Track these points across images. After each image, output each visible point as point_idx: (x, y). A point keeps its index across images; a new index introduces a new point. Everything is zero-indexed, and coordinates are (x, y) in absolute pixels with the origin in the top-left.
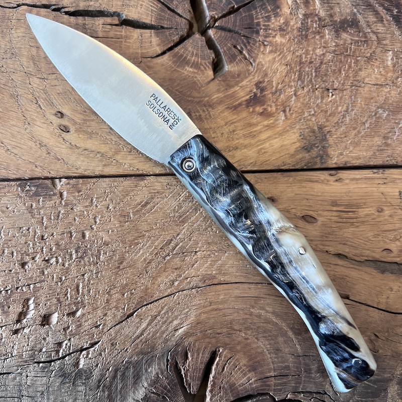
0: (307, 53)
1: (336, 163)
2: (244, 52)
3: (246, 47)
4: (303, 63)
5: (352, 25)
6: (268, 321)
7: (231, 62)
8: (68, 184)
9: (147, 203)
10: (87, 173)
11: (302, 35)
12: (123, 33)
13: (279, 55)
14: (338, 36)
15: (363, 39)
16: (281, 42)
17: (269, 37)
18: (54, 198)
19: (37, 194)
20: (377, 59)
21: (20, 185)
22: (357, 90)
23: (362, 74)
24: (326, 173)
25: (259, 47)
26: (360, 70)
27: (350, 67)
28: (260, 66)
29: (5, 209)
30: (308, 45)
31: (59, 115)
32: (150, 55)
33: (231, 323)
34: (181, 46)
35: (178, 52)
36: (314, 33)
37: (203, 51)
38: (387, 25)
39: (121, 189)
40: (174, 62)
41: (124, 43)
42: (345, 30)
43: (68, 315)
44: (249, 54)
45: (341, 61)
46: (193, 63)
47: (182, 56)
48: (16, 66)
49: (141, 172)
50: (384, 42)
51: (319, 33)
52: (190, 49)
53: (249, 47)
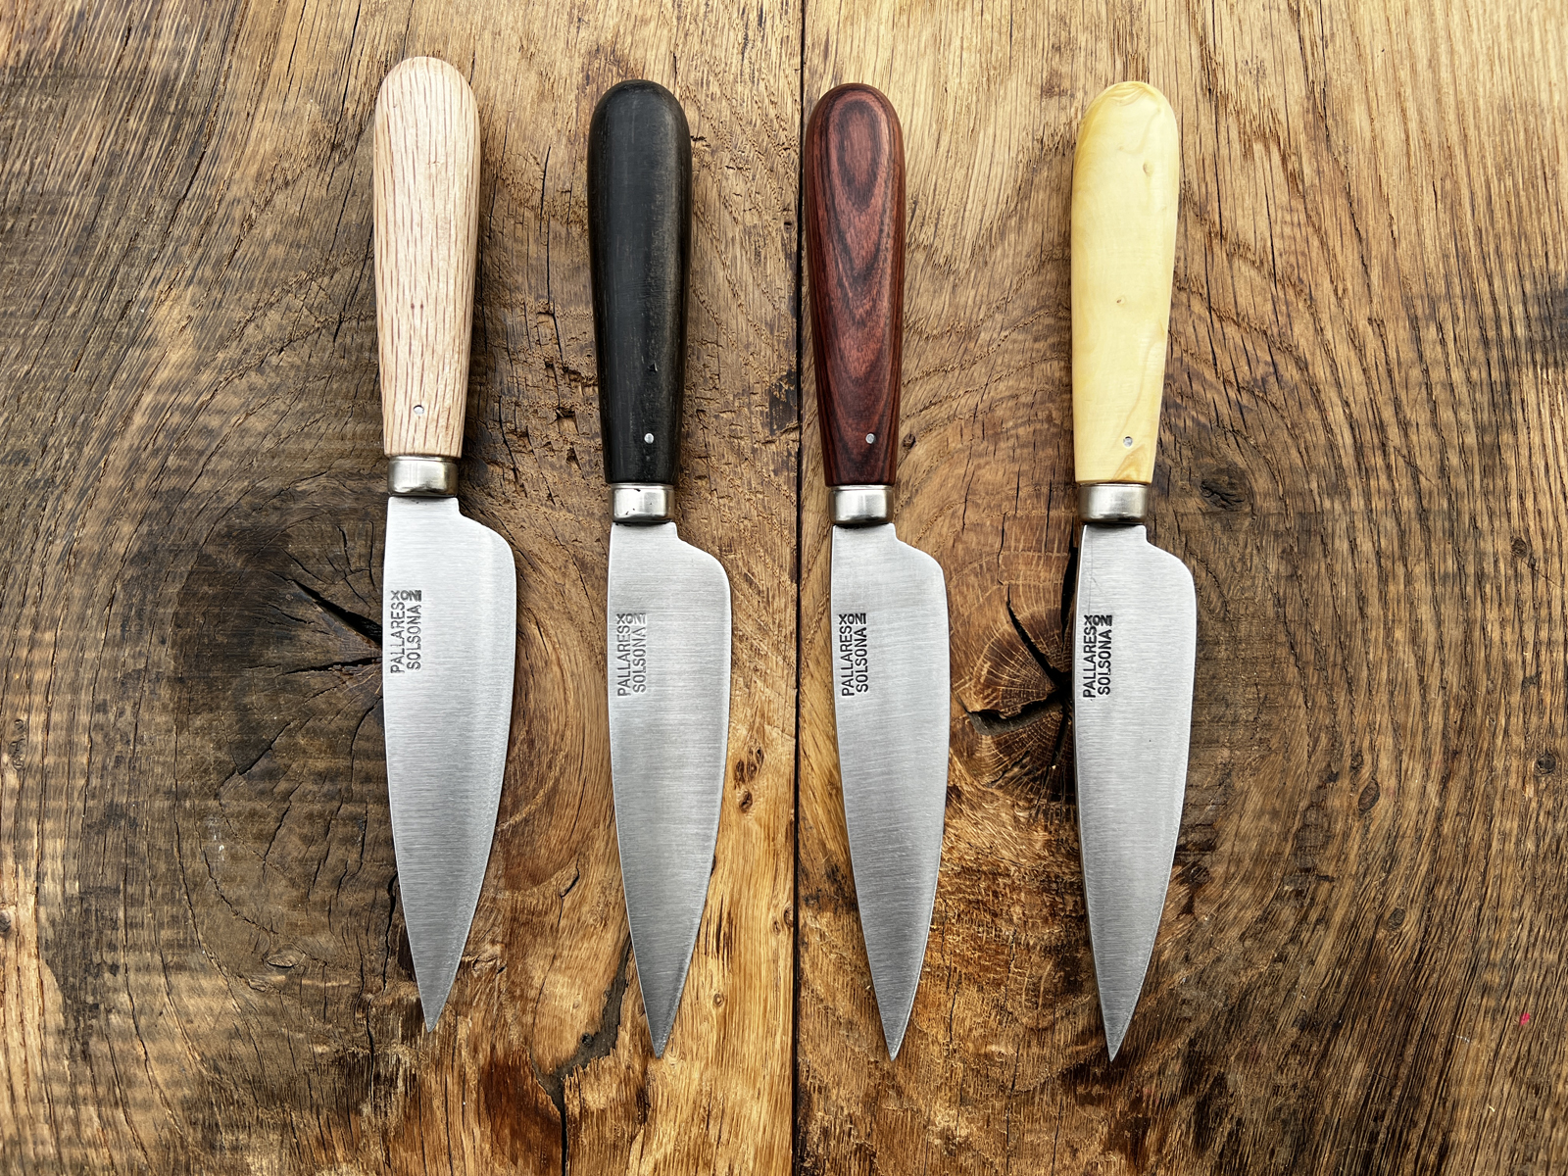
0: (1014, 888)
1: (805, 924)
2: (1016, 770)
3: (1026, 774)
4: (995, 879)
5: (1069, 982)
6: (541, 781)
7: (998, 744)
8: (789, 454)
9: (751, 583)
10: (805, 486)
11: (1050, 882)
12: (1055, 554)
13: (1010, 835)
14: (1049, 951)
15: (1040, 1002)
16: (1036, 841)
17: (1046, 819)
18: (767, 432)
19: (774, 401)
20: (1000, 1023)
21: (789, 373)
22: (942, 979)
23: (972, 992)
24: (789, 904)
25: (1026, 799)
26: (981, 989)
27: (986, 969)
28: (989, 798)
29: (752, 349)
30: (1029, 892)
31: (910, 442)
32: (1014, 601)
33: (542, 716)
34: (1030, 657)
35: (1017, 650)
36: (1053, 904)
37: (1018, 694)
38: (1069, 1051)
39: (778, 541)
40: (998, 641)
41: (1037, 554)
42: (1057, 966)
43: (572, 450)
44: (1012, 778)
45: (997, 953)
46: (996, 676)
47: (1012, 657)
48: (998, 369)
49: (804, 575)
50: (1034, 1042)
51: (1054, 915)
52: (1024, 672)
53: (1026, 779)
